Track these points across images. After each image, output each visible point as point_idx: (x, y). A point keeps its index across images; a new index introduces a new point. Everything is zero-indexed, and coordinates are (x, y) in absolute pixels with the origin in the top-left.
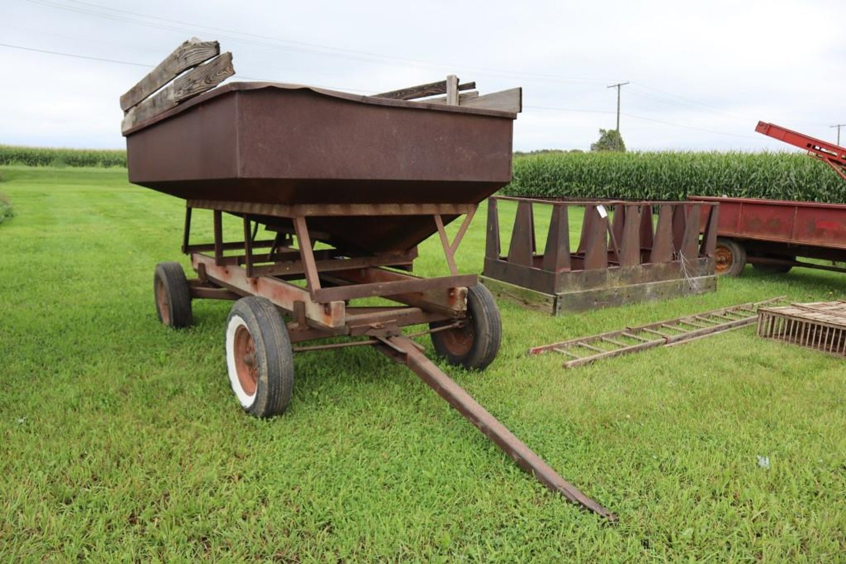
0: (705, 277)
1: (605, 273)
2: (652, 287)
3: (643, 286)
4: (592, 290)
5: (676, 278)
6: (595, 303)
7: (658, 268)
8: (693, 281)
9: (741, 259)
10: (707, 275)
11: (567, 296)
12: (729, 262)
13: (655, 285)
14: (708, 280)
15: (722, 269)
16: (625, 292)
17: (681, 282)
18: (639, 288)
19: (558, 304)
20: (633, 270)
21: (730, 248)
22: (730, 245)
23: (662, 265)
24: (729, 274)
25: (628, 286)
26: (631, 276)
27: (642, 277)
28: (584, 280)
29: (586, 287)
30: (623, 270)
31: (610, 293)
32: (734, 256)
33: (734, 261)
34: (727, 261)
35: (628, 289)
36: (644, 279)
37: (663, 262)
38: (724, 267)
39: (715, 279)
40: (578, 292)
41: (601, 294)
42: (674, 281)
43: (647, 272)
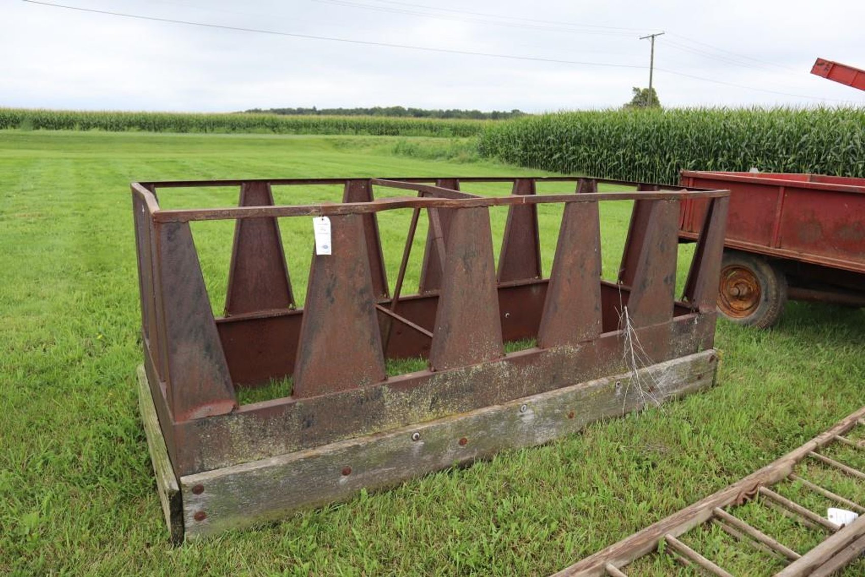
0: (689, 358)
1: (379, 394)
2: (538, 408)
3: (511, 410)
4: (326, 449)
5: (615, 372)
6: (343, 479)
7: (562, 359)
8: (658, 374)
9: (777, 295)
10: (696, 351)
11: (223, 480)
12: (754, 297)
13: (549, 401)
14: (695, 363)
15: (741, 310)
16: (449, 433)
17: (625, 381)
18: (499, 417)
19: (191, 509)
20: (478, 374)
21: (756, 273)
22: (757, 268)
23: (572, 350)
24: (754, 320)
25: (461, 418)
26: (472, 389)
27: (510, 387)
28: (295, 424)
29: (308, 440)
30: (445, 380)
31: (393, 447)
32: (763, 288)
33: (763, 297)
34: (749, 296)
35: (459, 426)
36: (515, 390)
37: (573, 343)
38: (746, 305)
39: (712, 358)
40: (274, 461)
41: (362, 454)
42: (604, 380)
43: (526, 372)
